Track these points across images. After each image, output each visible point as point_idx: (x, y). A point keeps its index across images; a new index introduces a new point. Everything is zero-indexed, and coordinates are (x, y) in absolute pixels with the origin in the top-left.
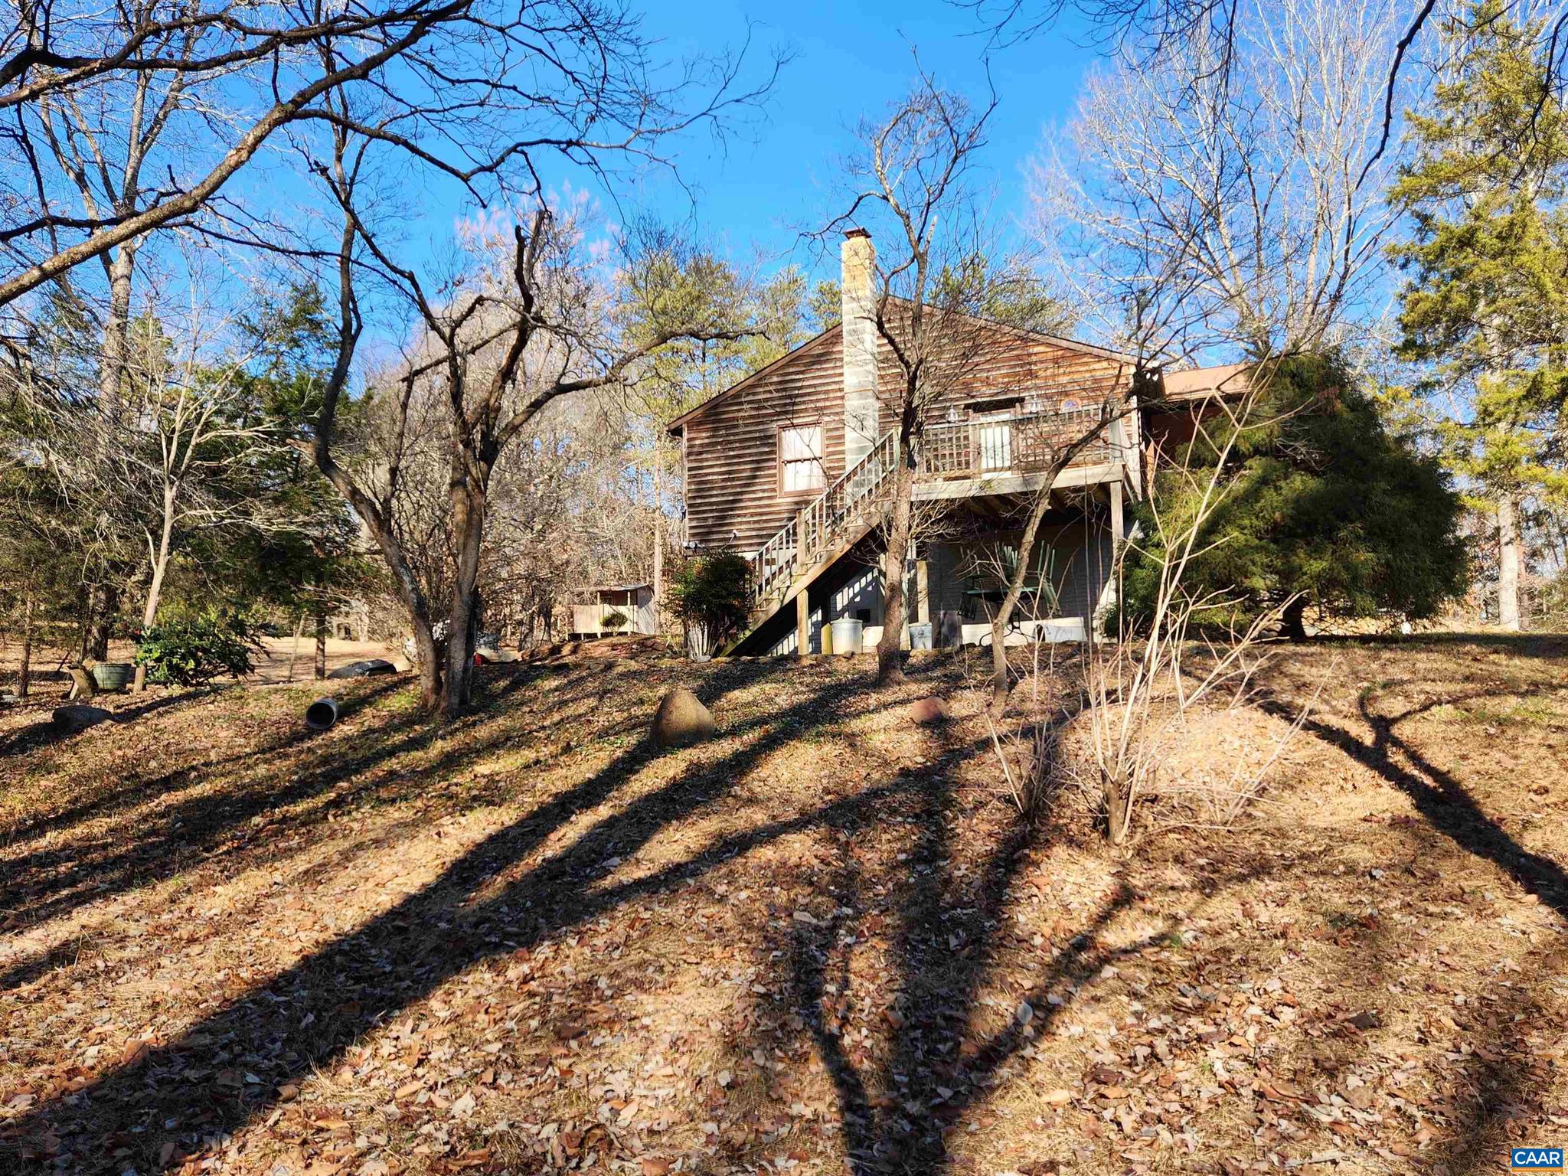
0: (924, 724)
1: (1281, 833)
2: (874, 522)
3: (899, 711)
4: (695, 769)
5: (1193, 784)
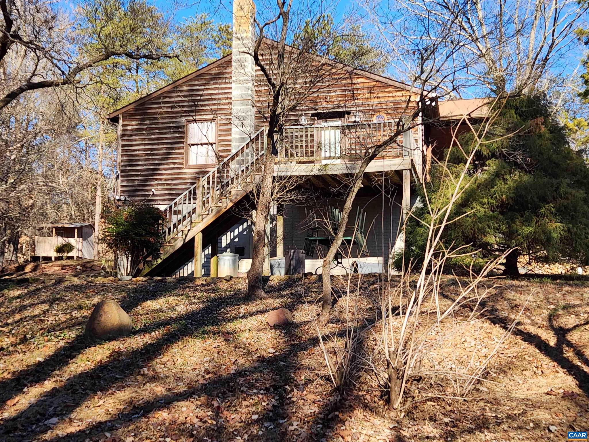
0: (276, 327)
1: (496, 402)
2: (249, 189)
3: (260, 317)
4: (116, 355)
5: (443, 370)
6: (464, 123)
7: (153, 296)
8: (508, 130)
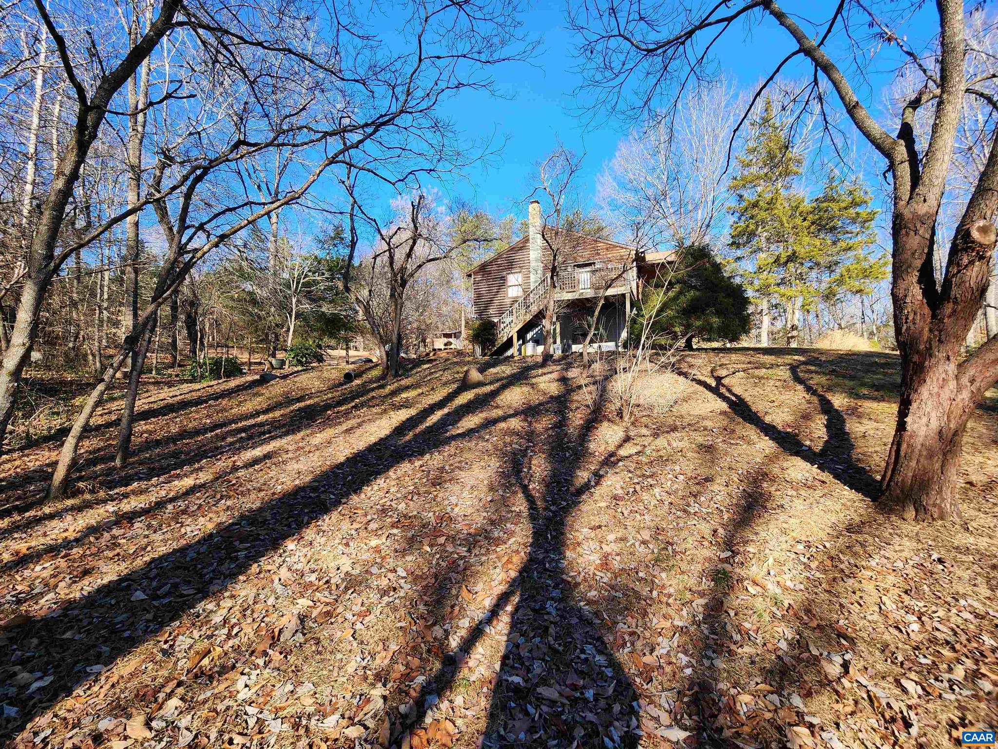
0: (558, 380)
1: (682, 417)
2: (541, 308)
3: (549, 375)
4: (477, 397)
5: (652, 400)
6: (663, 264)
7: (494, 366)
8: (686, 267)
